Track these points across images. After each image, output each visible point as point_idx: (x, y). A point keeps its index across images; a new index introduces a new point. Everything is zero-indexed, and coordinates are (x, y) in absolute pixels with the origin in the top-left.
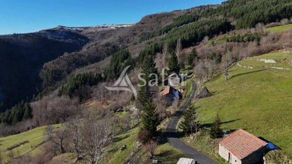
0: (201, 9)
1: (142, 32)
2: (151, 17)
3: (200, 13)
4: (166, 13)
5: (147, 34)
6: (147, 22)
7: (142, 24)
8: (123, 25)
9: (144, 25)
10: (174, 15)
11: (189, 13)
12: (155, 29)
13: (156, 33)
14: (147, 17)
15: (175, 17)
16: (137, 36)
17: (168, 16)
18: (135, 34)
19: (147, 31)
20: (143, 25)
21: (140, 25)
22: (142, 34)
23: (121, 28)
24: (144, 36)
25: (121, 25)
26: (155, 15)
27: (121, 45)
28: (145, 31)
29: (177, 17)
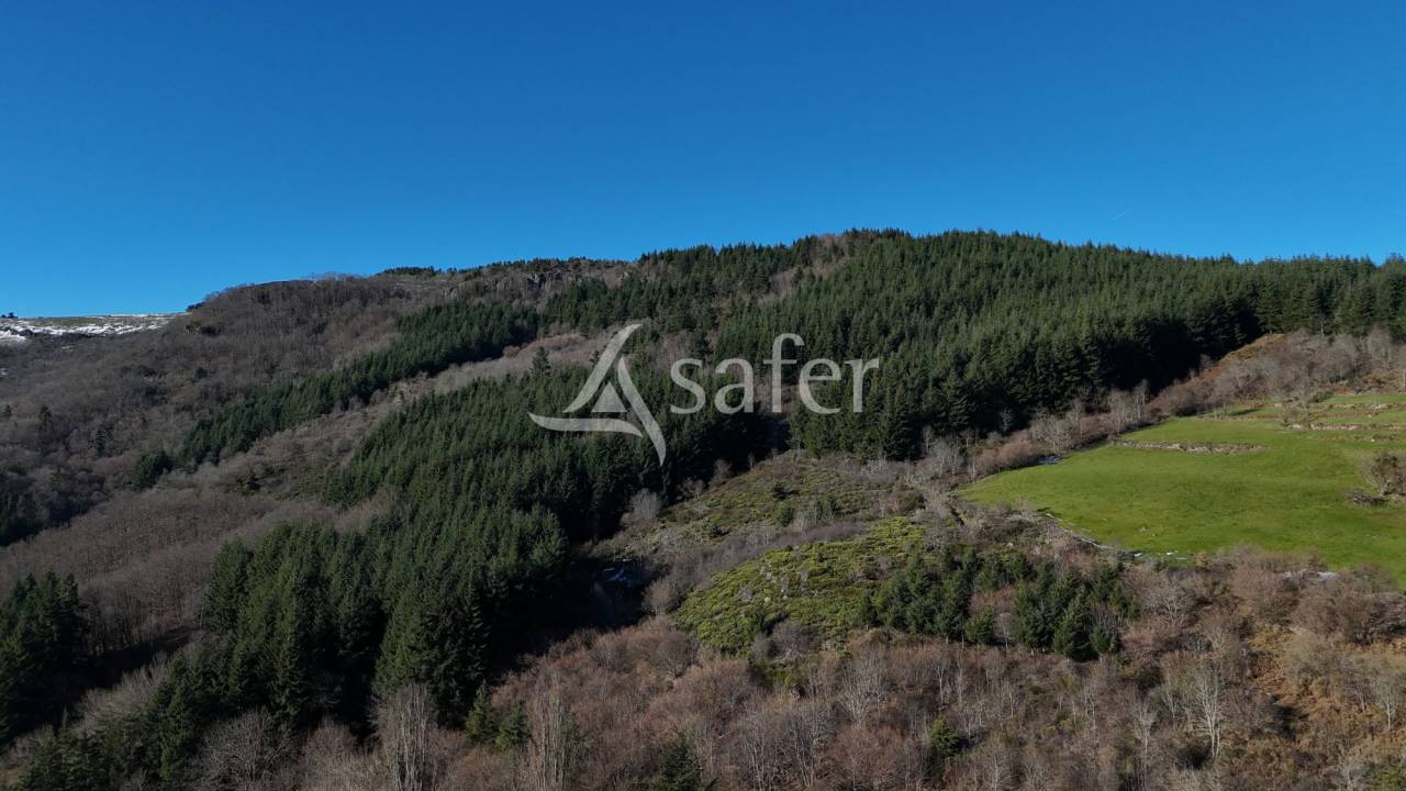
0: (543, 279)
1: (202, 382)
2: (263, 295)
3: (536, 296)
4: (351, 279)
5: (240, 400)
6: (240, 322)
7: (210, 331)
8: (83, 321)
9: (221, 338)
10: (400, 294)
11: (480, 290)
12: (289, 366)
13: (295, 396)
14: (237, 294)
15: (406, 308)
16: (170, 409)
17: (365, 299)
18: (153, 395)
19: (241, 380)
20: (209, 340)
21: (195, 339)
22: (205, 395)
23: (67, 338)
24: (219, 409)
25: (69, 322)
26: (288, 289)
27: (44, 474)
28: (221, 377)
29: (420, 308)
